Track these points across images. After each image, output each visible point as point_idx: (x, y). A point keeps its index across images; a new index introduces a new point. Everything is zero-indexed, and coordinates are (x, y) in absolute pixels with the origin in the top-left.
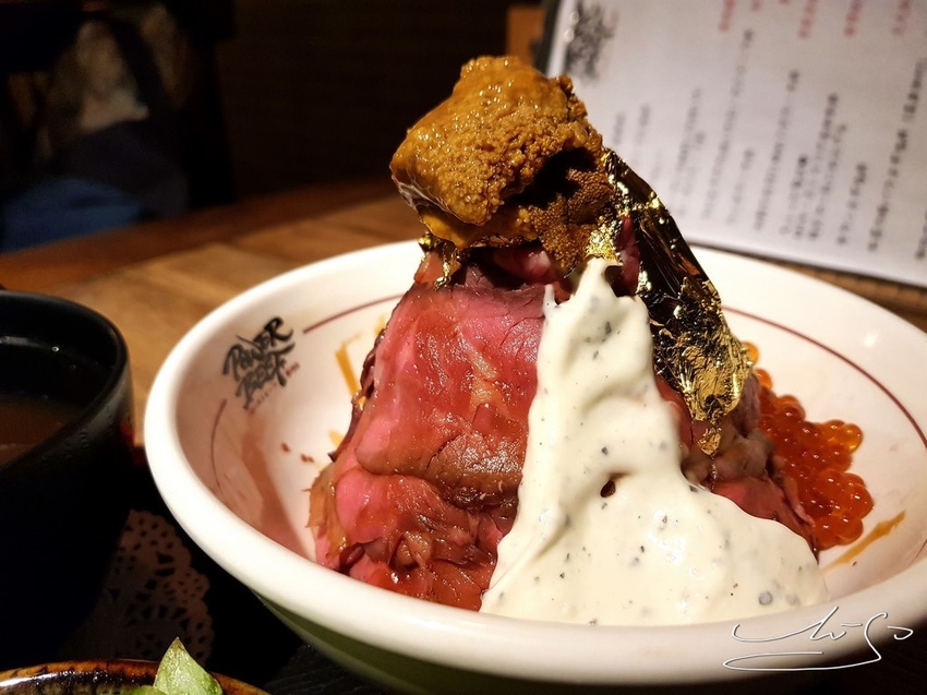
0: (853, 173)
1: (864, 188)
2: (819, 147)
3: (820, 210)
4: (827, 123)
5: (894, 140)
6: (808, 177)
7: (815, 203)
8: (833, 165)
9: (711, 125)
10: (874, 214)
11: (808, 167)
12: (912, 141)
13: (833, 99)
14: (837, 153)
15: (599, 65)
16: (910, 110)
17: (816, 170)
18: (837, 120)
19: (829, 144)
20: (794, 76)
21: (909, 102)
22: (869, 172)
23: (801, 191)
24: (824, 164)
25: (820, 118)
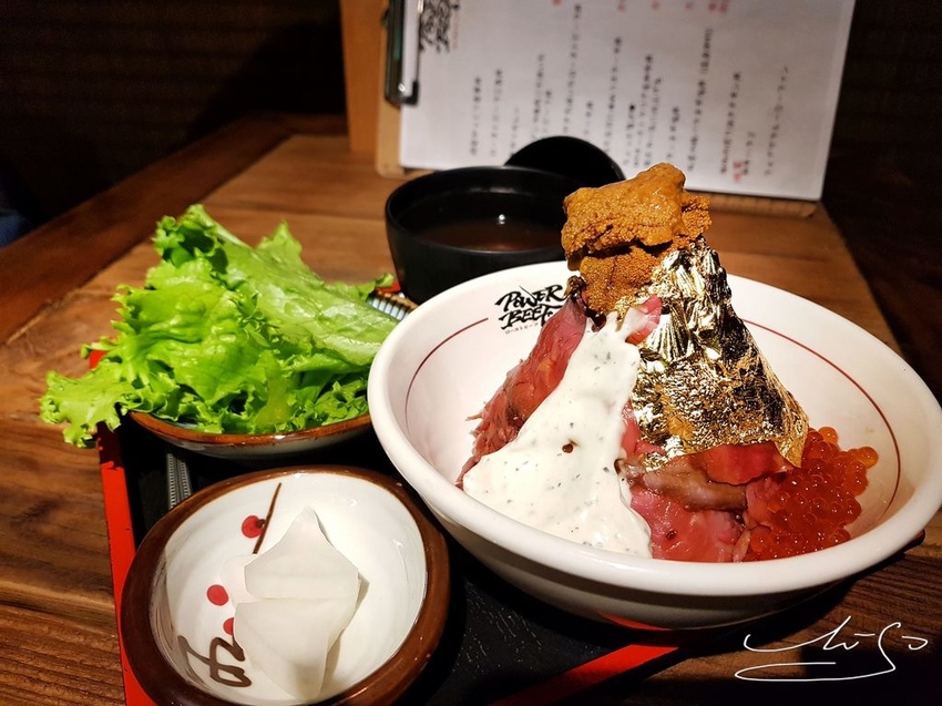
0: (671, 115)
1: (678, 125)
2: (643, 96)
3: (650, 145)
4: (647, 78)
5: (696, 88)
6: (637, 120)
7: (645, 140)
8: (655, 109)
9: (556, 82)
10: (689, 144)
11: (636, 112)
12: (708, 87)
13: (649, 59)
14: (656, 100)
15: (449, 35)
16: (705, 65)
17: (642, 114)
18: (654, 76)
19: (650, 93)
20: (618, 41)
21: (703, 60)
22: (681, 113)
23: (633, 131)
24: (648, 110)
25: (642, 74)
